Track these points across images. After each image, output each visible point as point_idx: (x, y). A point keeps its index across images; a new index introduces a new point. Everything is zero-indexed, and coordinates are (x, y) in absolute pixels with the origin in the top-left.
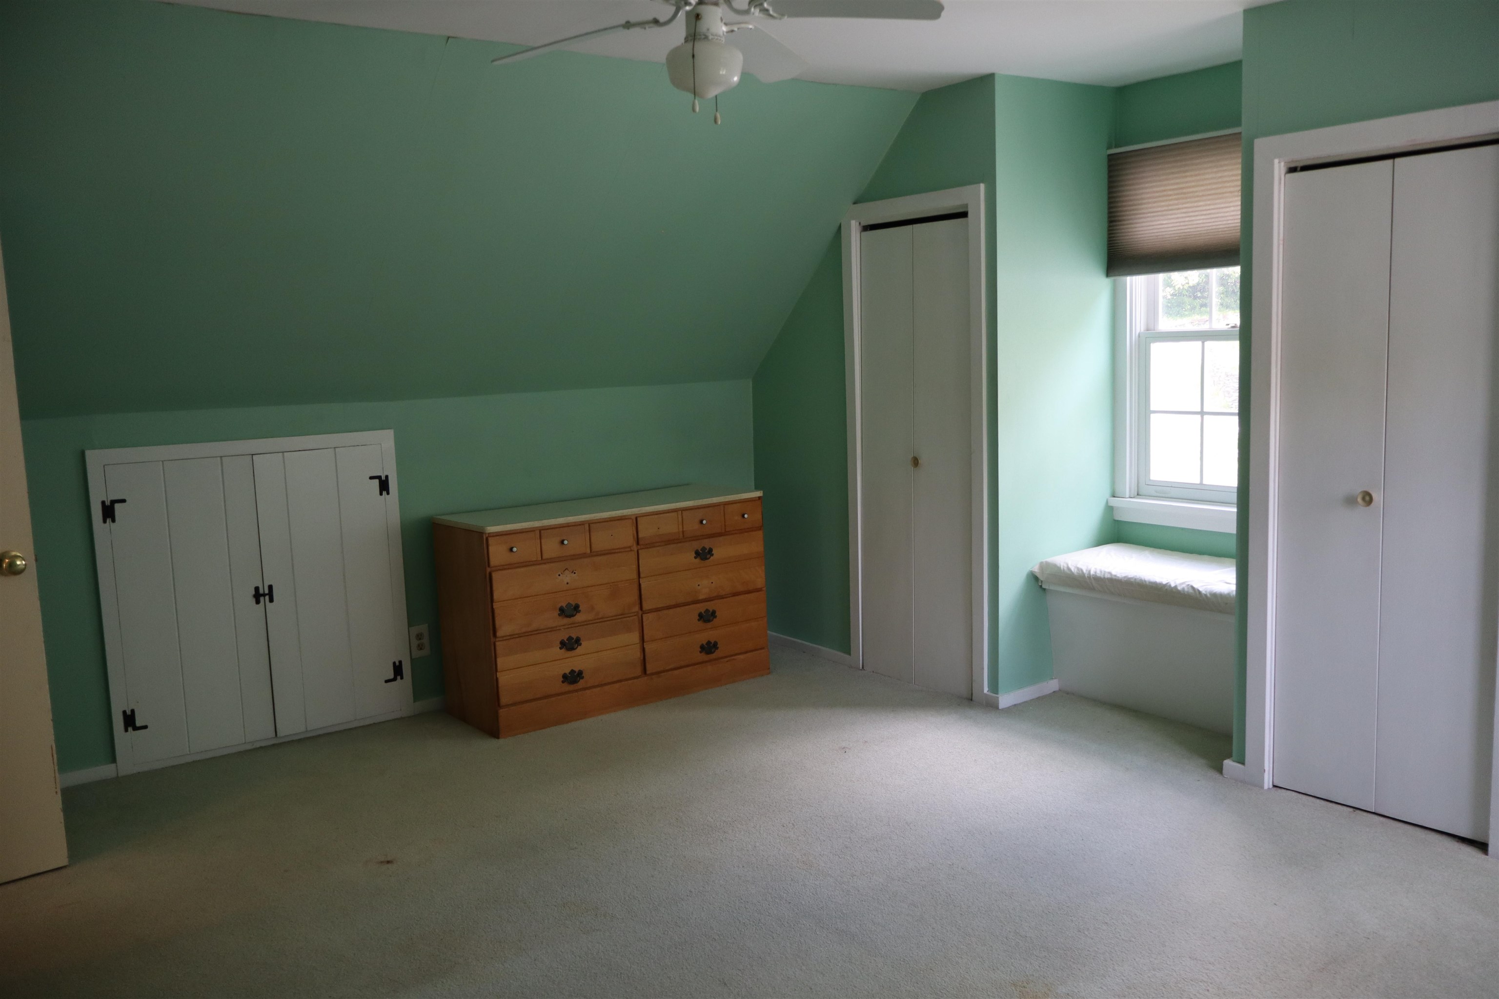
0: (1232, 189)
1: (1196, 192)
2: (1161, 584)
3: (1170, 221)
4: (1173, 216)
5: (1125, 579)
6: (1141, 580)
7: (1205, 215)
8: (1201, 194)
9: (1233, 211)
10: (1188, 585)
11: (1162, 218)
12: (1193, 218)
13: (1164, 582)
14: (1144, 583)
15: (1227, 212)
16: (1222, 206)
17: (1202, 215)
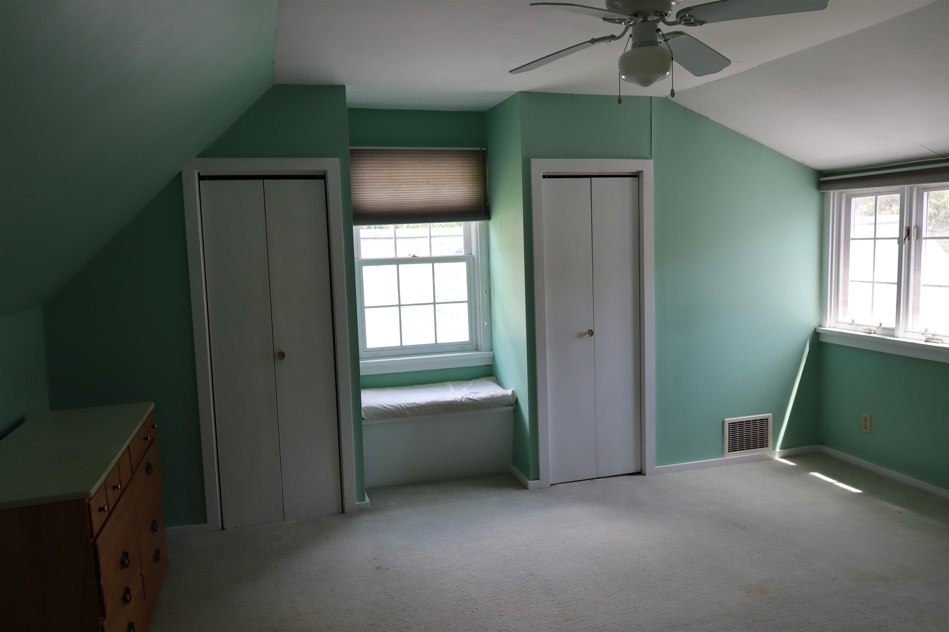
0: (423, 180)
1: (400, 179)
2: (451, 401)
3: (384, 195)
4: (386, 192)
5: (428, 404)
6: (438, 402)
7: (407, 193)
8: (403, 181)
9: (424, 192)
10: (466, 398)
11: (378, 192)
12: (399, 194)
13: (453, 400)
14: (441, 403)
15: (421, 193)
16: (417, 189)
17: (404, 193)
